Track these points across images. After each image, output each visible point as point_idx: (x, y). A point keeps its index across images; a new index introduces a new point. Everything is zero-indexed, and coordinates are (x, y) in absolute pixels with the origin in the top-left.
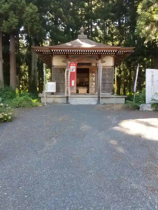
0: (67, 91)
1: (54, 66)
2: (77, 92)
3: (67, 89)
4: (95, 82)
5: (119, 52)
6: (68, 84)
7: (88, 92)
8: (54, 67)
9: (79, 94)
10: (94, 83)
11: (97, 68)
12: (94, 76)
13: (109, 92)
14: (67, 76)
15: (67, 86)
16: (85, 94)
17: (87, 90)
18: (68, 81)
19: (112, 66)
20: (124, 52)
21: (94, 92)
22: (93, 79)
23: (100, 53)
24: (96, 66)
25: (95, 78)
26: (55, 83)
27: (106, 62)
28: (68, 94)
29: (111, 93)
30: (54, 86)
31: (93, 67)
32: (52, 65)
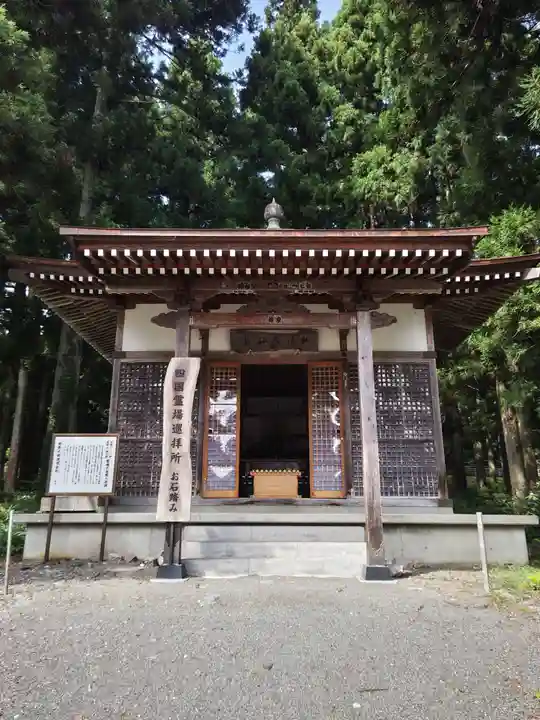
0: (174, 488)
1: (123, 355)
3: (174, 477)
4: (340, 433)
6: (179, 445)
7: (304, 490)
8: (123, 361)
10: (337, 442)
11: (346, 363)
12: (333, 404)
13: (419, 490)
14: (178, 401)
15: (175, 457)
17: (299, 481)
18: (177, 429)
19: (426, 355)
20: (488, 277)
21: (338, 493)
22: (329, 416)
23: (365, 271)
24: (344, 354)
25: (340, 415)
26: (114, 440)
27: (394, 321)
28: (173, 509)
29: (434, 497)
30: (104, 460)
31: (329, 357)
32: (117, 350)
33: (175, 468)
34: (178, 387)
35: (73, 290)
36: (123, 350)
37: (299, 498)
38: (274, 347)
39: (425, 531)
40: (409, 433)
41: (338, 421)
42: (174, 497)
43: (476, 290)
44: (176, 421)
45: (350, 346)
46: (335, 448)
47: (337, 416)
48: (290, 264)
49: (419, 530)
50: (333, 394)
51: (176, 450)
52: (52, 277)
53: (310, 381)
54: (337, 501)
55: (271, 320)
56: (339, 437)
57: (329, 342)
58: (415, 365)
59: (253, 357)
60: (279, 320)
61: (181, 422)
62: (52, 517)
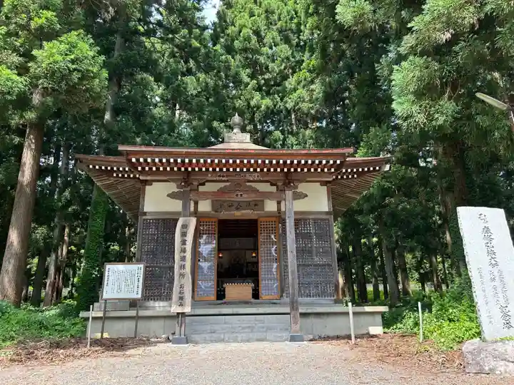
0: (181, 293)
1: (145, 214)
2: (221, 295)
3: (181, 287)
4: (277, 260)
5: (344, 171)
6: (184, 268)
7: (256, 295)
8: (144, 217)
9: (225, 303)
10: (275, 265)
12: (273, 243)
13: (323, 294)
14: (184, 242)
15: (182, 275)
16: (246, 303)
17: (253, 290)
18: (183, 259)
19: (327, 213)
20: (360, 170)
21: (276, 297)
22: (270, 250)
23: (289, 170)
24: (279, 213)
25: (278, 249)
26: (142, 266)
27: (307, 196)
28: (181, 305)
29: (332, 298)
30: (136, 278)
31: (270, 215)
32: (140, 210)
33: (182, 281)
34: (184, 234)
35: (115, 175)
36: (145, 211)
37: (253, 300)
38: (237, 209)
39: (325, 317)
40: (317, 260)
41: (276, 253)
42: (181, 298)
43: (355, 176)
44: (182, 254)
45: (283, 209)
46: (274, 270)
47: (276, 250)
48: (248, 166)
49: (322, 316)
50: (273, 237)
51: (182, 271)
52: (103, 168)
53: (259, 229)
54: (275, 301)
55: (237, 195)
56: (276, 262)
57: (271, 206)
58: (322, 220)
59: (225, 215)
60: (241, 195)
61: (185, 254)
62: (104, 314)
